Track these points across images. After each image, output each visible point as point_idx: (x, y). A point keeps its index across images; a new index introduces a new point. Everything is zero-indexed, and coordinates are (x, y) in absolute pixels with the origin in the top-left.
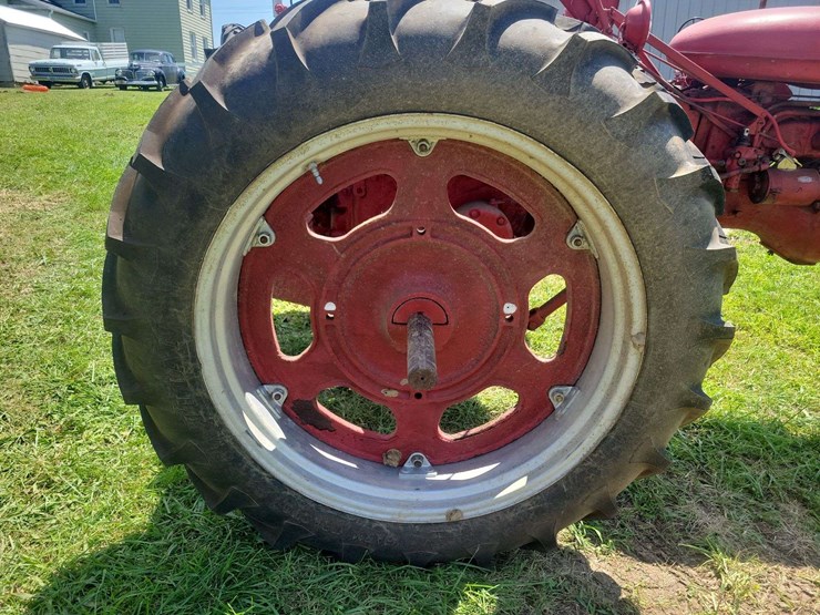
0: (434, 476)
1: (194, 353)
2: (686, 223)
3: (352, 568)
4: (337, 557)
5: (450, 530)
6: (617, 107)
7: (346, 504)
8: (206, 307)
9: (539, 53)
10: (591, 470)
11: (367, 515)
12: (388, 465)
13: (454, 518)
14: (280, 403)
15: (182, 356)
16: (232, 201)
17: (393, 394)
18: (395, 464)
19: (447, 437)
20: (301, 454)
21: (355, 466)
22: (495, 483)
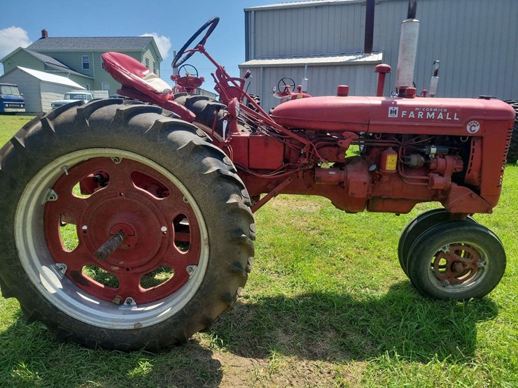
0: (135, 309)
1: (15, 246)
2: (214, 192)
3: (90, 351)
4: (83, 346)
5: (135, 333)
6: (178, 146)
7: (88, 319)
8: (21, 226)
9: (145, 126)
10: (196, 303)
11: (97, 325)
12: (114, 303)
13: (137, 327)
14: (63, 272)
15: (10, 247)
16: (28, 182)
17: (116, 268)
18: (118, 302)
19: (143, 290)
20: (70, 296)
21: (98, 303)
22: (159, 311)
